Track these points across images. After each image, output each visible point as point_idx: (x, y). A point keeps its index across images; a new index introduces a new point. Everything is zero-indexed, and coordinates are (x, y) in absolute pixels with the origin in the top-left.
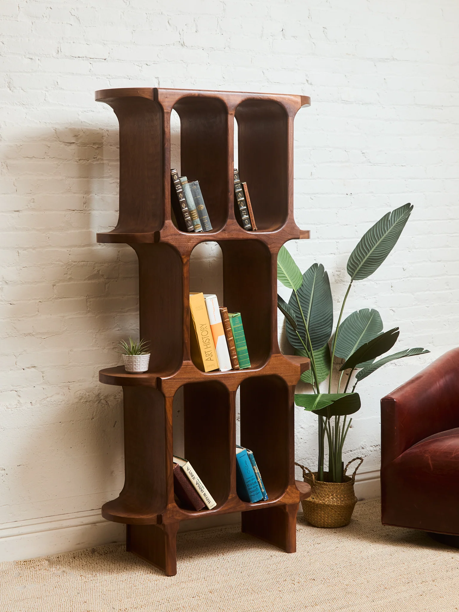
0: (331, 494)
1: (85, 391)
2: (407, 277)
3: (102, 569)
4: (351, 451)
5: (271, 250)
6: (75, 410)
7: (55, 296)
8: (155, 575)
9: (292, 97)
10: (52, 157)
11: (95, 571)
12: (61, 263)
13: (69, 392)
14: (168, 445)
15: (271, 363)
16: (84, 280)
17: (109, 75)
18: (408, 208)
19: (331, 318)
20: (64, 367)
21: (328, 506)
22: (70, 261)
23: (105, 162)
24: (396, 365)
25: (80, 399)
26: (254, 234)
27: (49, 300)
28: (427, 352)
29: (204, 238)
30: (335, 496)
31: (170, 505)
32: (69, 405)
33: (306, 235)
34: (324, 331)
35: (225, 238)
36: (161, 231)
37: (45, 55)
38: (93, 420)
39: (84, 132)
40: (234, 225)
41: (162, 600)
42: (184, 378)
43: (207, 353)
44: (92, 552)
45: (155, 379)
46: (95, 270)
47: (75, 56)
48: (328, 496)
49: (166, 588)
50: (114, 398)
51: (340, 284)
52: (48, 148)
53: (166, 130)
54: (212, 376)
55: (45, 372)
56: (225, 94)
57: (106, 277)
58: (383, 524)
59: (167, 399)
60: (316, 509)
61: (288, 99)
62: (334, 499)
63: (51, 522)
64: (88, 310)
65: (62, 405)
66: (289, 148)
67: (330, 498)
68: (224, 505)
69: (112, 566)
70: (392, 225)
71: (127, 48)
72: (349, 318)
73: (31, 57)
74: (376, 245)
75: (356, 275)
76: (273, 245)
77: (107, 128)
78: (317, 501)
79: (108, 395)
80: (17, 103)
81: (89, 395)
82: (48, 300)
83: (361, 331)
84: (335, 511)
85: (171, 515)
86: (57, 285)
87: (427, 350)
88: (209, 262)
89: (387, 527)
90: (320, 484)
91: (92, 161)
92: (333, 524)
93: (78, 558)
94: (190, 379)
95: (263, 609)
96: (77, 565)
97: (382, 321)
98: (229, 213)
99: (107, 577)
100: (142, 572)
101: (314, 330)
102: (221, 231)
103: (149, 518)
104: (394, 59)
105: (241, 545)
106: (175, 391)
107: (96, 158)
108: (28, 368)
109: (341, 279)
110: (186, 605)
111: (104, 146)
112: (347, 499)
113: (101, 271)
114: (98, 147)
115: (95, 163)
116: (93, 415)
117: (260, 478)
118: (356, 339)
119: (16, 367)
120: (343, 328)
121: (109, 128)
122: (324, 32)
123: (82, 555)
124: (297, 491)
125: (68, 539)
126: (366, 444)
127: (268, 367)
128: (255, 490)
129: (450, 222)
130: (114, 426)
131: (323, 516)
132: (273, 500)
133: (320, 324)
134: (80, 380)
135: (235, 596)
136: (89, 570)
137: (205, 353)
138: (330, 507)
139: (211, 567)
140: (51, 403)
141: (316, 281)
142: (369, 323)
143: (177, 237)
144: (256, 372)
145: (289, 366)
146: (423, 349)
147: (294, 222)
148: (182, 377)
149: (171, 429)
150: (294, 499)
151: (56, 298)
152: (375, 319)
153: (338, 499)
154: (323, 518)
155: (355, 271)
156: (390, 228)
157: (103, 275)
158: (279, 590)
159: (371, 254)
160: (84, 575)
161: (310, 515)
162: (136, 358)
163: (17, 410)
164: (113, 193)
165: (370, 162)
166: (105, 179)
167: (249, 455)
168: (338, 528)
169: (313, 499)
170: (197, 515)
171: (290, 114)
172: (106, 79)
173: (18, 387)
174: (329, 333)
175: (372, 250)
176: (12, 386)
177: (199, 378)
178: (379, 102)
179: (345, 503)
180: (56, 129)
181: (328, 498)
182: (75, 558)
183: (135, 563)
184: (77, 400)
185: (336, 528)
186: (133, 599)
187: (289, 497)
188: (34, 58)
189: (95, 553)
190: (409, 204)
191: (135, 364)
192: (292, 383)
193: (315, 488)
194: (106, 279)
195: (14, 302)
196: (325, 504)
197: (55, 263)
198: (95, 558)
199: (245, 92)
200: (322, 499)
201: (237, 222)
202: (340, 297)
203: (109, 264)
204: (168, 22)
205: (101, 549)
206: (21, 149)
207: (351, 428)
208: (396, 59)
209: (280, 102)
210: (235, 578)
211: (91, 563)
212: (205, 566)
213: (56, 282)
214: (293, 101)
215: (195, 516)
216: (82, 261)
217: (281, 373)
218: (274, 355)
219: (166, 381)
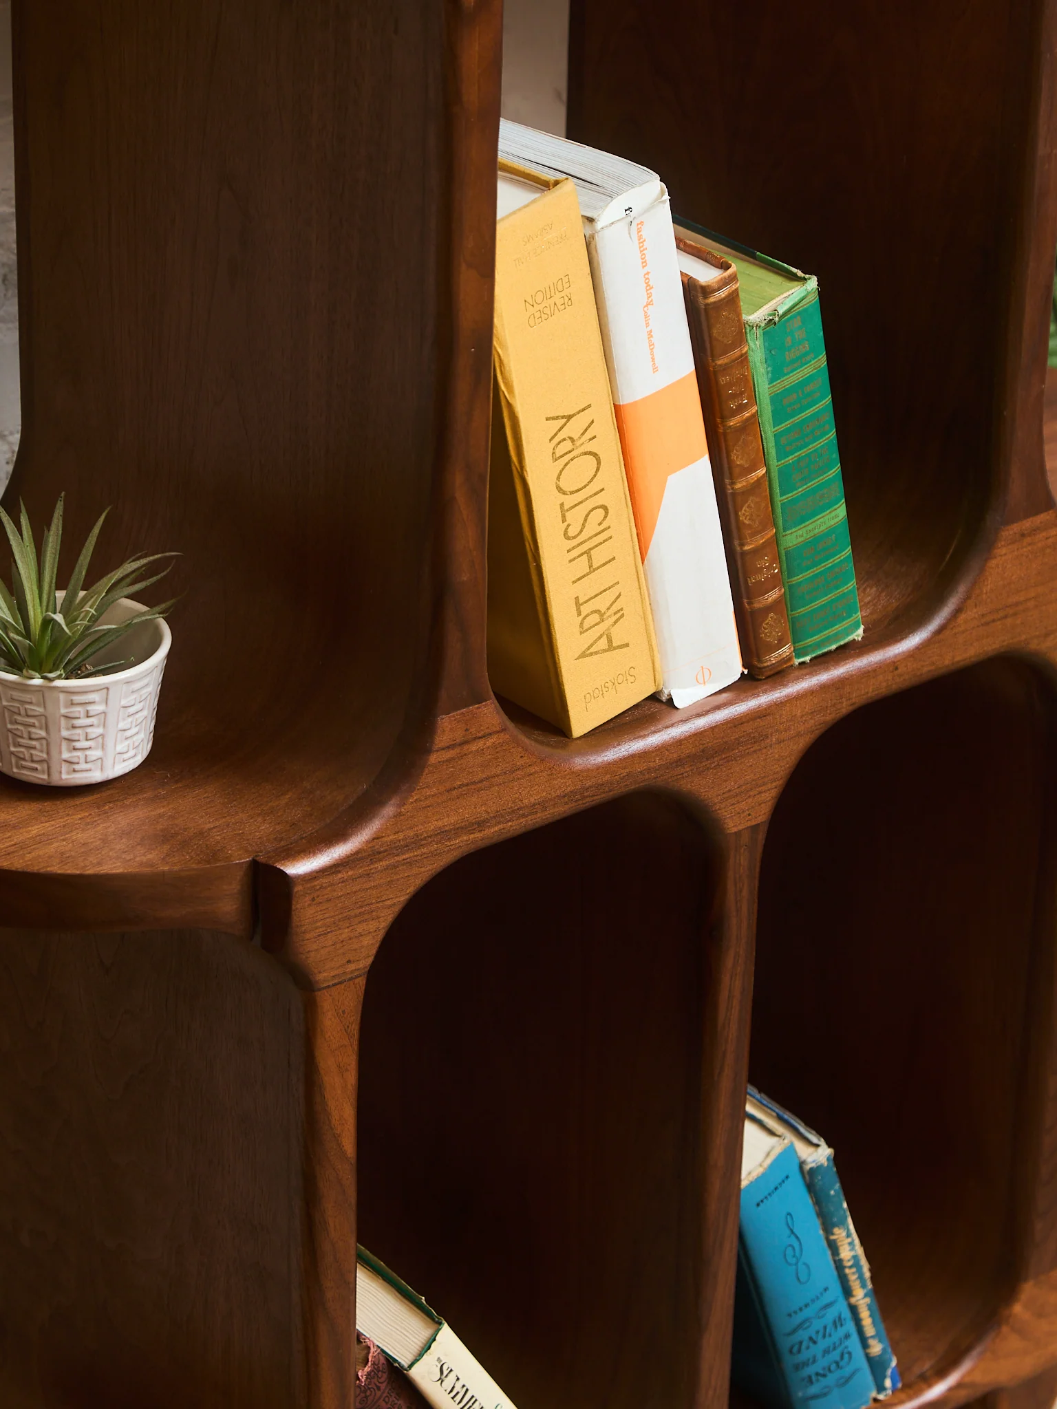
42: (442, 833)
43: (585, 609)
45: (239, 874)
54: (624, 764)
59: (327, 1001)
94: (480, 825)
106: (381, 936)
117: (863, 1286)
127: (970, 614)
128: (833, 1367)
137: (578, 604)
144: (893, 665)
148: (433, 826)
162: (77, 699)
167: (810, 1178)
177: (543, 805)
191: (65, 733)
218: (1015, 528)
219: (325, 881)
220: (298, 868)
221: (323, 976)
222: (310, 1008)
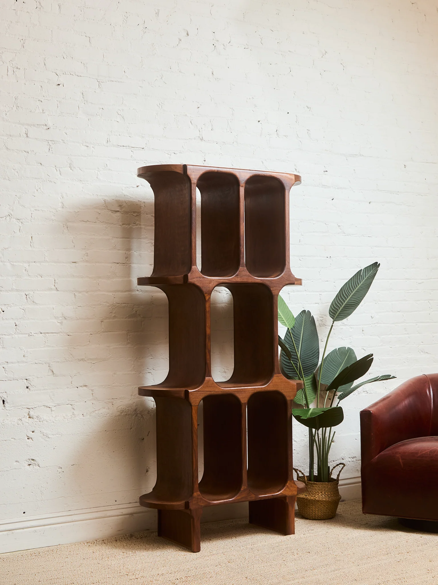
0: (320, 492)
1: (125, 406)
2: (375, 324)
3: (140, 548)
4: (334, 461)
5: (273, 292)
6: (118, 422)
7: (102, 330)
8: (183, 552)
9: (288, 175)
10: (102, 222)
11: (134, 550)
12: (108, 304)
13: (113, 407)
14: (194, 444)
15: (273, 382)
16: (126, 318)
17: (146, 160)
18: (376, 265)
19: (317, 351)
20: (109, 387)
21: (318, 501)
22: (115, 302)
23: (142, 226)
24: (367, 392)
25: (121, 413)
26: (260, 279)
27: (98, 333)
28: (394, 377)
29: (222, 281)
30: (323, 493)
31: (195, 493)
32: (113, 417)
33: (299, 282)
34: (312, 362)
35: (238, 282)
36: (189, 275)
37: (98, 144)
38: (131, 430)
39: (126, 203)
40: (245, 272)
41: (191, 567)
42: (206, 391)
44: (130, 537)
45: (184, 391)
46: (134, 310)
47: (121, 145)
48: (318, 493)
49: (194, 560)
50: (148, 413)
51: (323, 327)
52: (99, 214)
53: (193, 196)
54: (228, 390)
55: (94, 390)
56: (237, 171)
57: (142, 316)
58: (363, 513)
59: (193, 407)
60: (308, 504)
61: (285, 177)
62: (323, 496)
63: (97, 512)
64: (128, 342)
65: (107, 417)
66: (286, 214)
67: (320, 494)
68: (238, 495)
69: (147, 546)
70: (364, 279)
71: (160, 140)
72: (330, 354)
73: (87, 145)
74: (352, 294)
75: (337, 317)
76: (274, 288)
77: (144, 200)
78: (309, 497)
79: (143, 410)
80: (76, 179)
81: (128, 410)
82: (96, 333)
83: (340, 363)
84: (324, 505)
85: (196, 502)
86: (104, 321)
87: (393, 376)
88: (221, 307)
89: (367, 515)
90: (312, 484)
91: (132, 226)
92: (322, 517)
93: (119, 541)
94: (211, 391)
95: (273, 573)
96: (119, 545)
97: (356, 357)
98: (241, 262)
99: (144, 554)
100: (172, 550)
101: (305, 361)
102: (234, 276)
103: (179, 504)
104: (361, 155)
105: (250, 531)
106: (199, 401)
107: (136, 223)
108: (81, 386)
109: (324, 323)
110: (211, 571)
111: (142, 215)
112: (333, 496)
113: (138, 311)
114: (137, 215)
115: (134, 227)
116: (131, 426)
118: (337, 370)
119: (72, 386)
120: (326, 361)
121: (145, 201)
122: (308, 133)
123: (122, 539)
124: (294, 485)
125: (111, 526)
126: (345, 455)
127: (271, 384)
129: (406, 281)
130: (148, 435)
131: (314, 510)
132: (276, 493)
133: (309, 356)
134: (122, 397)
135: (248, 564)
136: (129, 549)
138: (319, 502)
139: (227, 546)
140: (98, 415)
141: (304, 324)
142: (346, 358)
143: (201, 279)
144: (262, 388)
145: (288, 384)
146: (391, 375)
147: (290, 271)
148: (205, 390)
149: (196, 431)
150: (293, 492)
151: (103, 332)
152: (352, 355)
153: (326, 496)
154: (314, 511)
155: (335, 315)
156: (362, 281)
157: (139, 315)
158: (283, 559)
159: (348, 301)
160: (126, 552)
161: (304, 509)
163: (72, 420)
164: (148, 251)
165: (344, 233)
166: (142, 240)
168: (326, 520)
169: (306, 496)
170: (217, 503)
171: (287, 188)
172: (144, 163)
173: (73, 402)
174: (317, 363)
175: (349, 298)
176: (68, 401)
177: (218, 392)
178: (350, 187)
179: (332, 499)
180: (105, 200)
181: (318, 495)
182: (117, 541)
183: (166, 544)
184: (119, 413)
185: (325, 520)
186: (168, 567)
187: (289, 490)
188: (89, 146)
189: (133, 537)
190: (377, 263)
192: (290, 398)
193: (307, 487)
194: (143, 318)
195: (71, 334)
196: (316, 499)
197: (103, 304)
198: (133, 541)
199: (252, 170)
200: (313, 496)
201: (246, 270)
202: (323, 338)
203: (145, 306)
204: (191, 122)
205: (137, 534)
206: (79, 214)
207: (334, 443)
208: (362, 155)
209: (279, 179)
210: (247, 553)
211: (130, 544)
212: (222, 545)
213: (103, 319)
214: (289, 178)
215: (215, 503)
216: (124, 303)
217: (282, 390)
218: (276, 375)
219: (193, 393)
220: (190, 391)
221: (193, 404)
222: (192, 408)
